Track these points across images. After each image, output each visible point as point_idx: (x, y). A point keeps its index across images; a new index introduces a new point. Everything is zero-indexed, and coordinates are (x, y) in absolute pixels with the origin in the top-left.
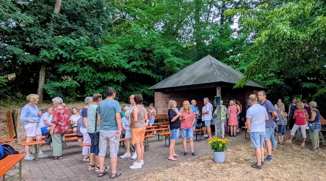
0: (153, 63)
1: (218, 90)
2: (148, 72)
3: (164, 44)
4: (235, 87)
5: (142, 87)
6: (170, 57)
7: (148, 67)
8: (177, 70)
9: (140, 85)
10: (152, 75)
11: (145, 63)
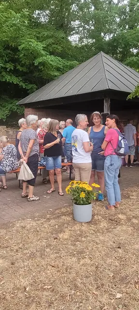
0: (22, 66)
1: (105, 104)
2: (15, 80)
3: (37, 37)
4: (130, 97)
5: (12, 101)
6: (42, 55)
7: (15, 72)
8: (56, 76)
9: (8, 99)
10: (21, 84)
11: (9, 66)
